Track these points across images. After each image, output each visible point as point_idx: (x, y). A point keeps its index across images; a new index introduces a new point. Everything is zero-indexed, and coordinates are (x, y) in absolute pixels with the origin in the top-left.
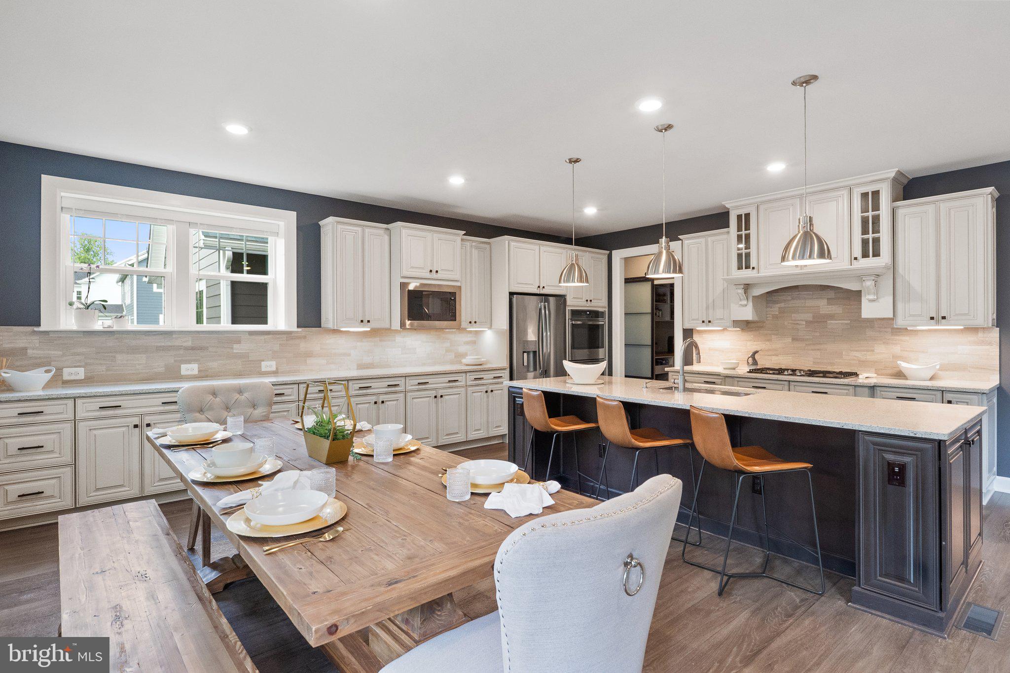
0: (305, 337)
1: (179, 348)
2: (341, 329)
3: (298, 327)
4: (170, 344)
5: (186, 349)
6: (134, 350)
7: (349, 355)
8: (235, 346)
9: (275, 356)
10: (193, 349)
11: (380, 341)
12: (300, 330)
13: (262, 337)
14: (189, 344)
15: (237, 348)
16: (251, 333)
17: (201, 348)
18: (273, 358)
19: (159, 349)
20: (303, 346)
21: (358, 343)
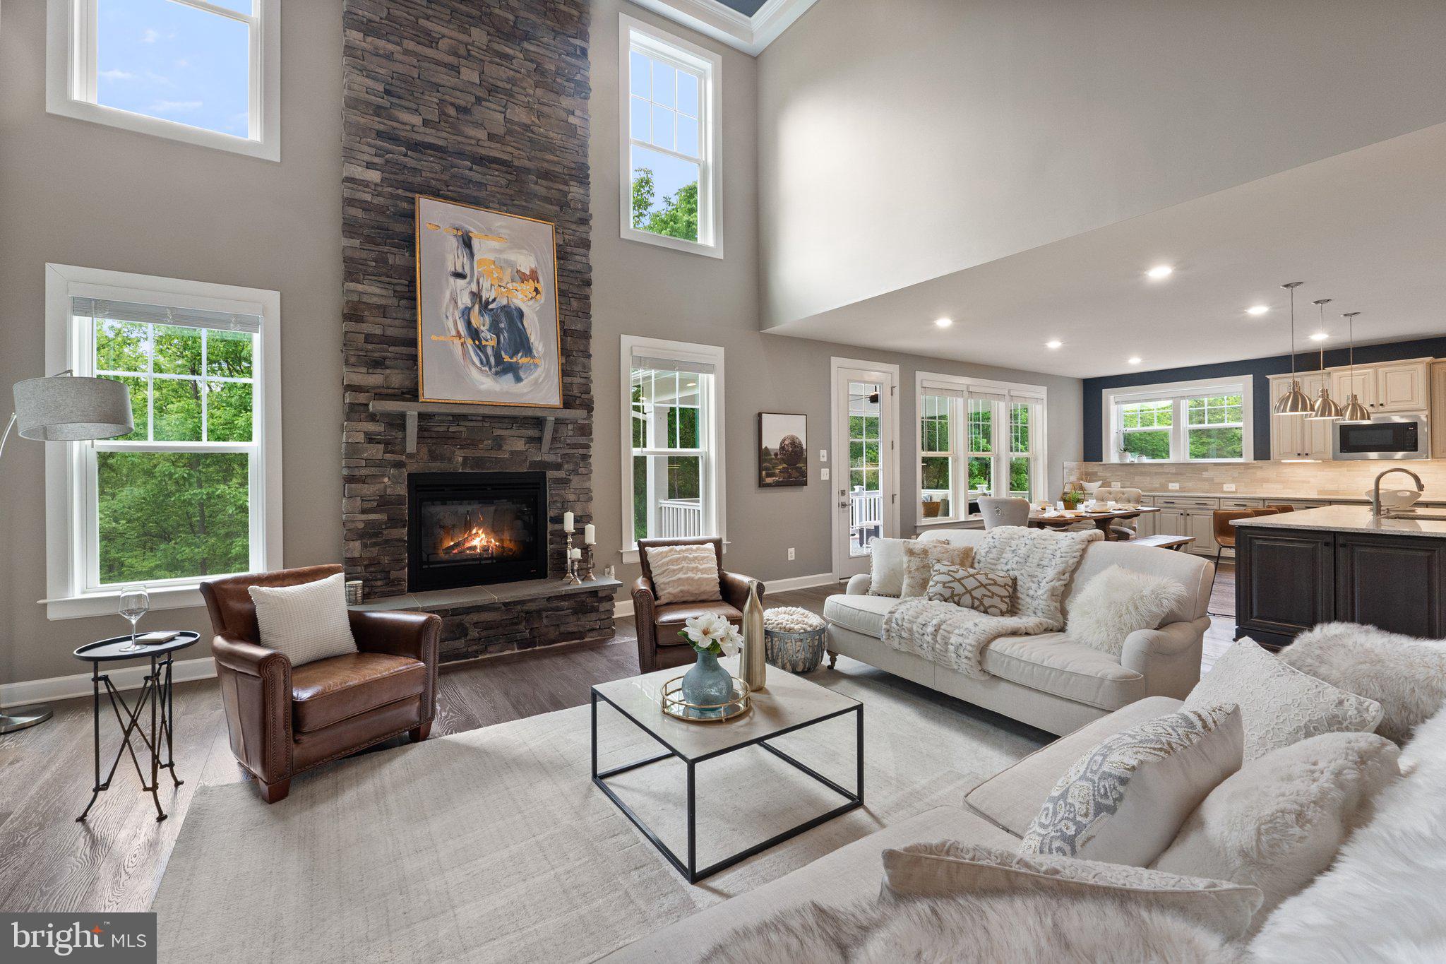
0: (1261, 468)
1: (1168, 473)
2: (1282, 461)
3: (1255, 459)
4: (1162, 471)
5: (1172, 474)
6: (1142, 474)
7: (1309, 482)
8: (1204, 473)
9: (1234, 480)
10: (1176, 474)
11: (1348, 471)
12: (1255, 462)
13: (1224, 467)
14: (1174, 471)
15: (1206, 475)
16: (1216, 464)
17: (1181, 474)
18: (1233, 482)
19: (1156, 473)
20: (1259, 474)
21: (1319, 473)
